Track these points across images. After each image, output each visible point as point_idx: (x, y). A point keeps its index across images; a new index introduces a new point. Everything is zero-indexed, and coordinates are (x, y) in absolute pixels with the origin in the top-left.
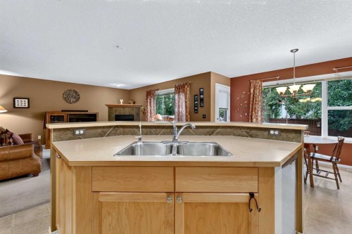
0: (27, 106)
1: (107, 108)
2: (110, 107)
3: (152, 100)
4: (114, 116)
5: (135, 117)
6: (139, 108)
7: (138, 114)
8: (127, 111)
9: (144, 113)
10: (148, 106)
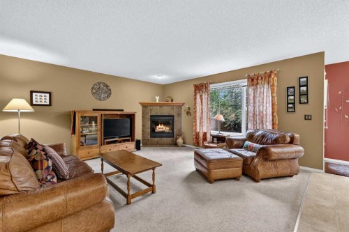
0: (48, 103)
1: (141, 107)
2: (144, 106)
3: (205, 96)
4: (148, 117)
5: (176, 118)
6: (180, 106)
7: (179, 115)
8: (165, 111)
9: (188, 113)
10: (197, 105)
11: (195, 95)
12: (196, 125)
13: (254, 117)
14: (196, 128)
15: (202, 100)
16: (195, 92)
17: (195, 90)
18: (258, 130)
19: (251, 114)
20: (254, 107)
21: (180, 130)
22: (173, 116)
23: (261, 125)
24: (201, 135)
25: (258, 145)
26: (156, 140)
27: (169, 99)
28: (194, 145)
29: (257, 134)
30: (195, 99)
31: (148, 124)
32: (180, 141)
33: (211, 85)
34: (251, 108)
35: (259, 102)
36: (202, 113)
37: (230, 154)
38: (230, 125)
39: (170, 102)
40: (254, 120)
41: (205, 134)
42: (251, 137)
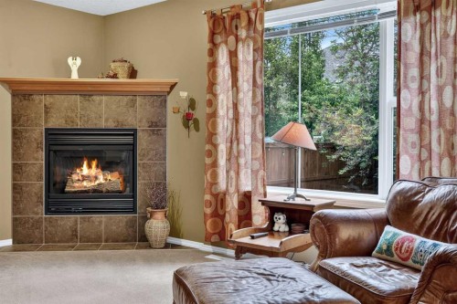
2: (22, 92)
3: (246, 54)
4: (37, 134)
5: (143, 141)
6: (159, 97)
7: (157, 127)
8: (104, 113)
9: (189, 120)
10: (219, 89)
11: (212, 53)
12: (215, 164)
13: (421, 132)
14: (215, 175)
15: (234, 70)
16: (212, 41)
17: (213, 34)
18: (435, 181)
19: (409, 122)
20: (422, 92)
21: (160, 186)
22: (134, 133)
23: (446, 161)
24: (233, 203)
25: (430, 242)
26: (67, 221)
27: (122, 71)
28: (207, 240)
29: (430, 197)
30: (213, 65)
31: (37, 160)
32: (157, 225)
33: (268, 15)
34: (410, 99)
35: (439, 73)
36: (236, 119)
37: (318, 280)
38: (357, 167)
39: (123, 79)
40: (424, 145)
41: (246, 199)
42: (404, 210)
